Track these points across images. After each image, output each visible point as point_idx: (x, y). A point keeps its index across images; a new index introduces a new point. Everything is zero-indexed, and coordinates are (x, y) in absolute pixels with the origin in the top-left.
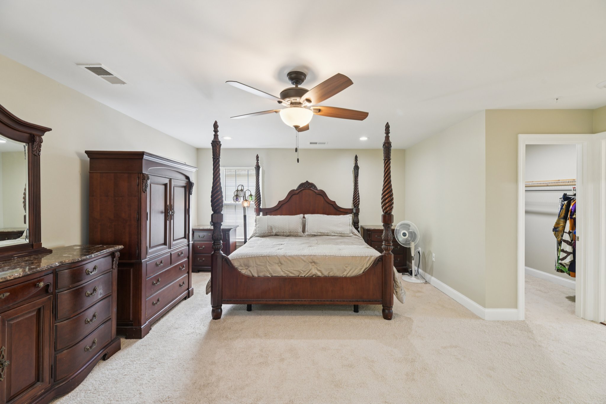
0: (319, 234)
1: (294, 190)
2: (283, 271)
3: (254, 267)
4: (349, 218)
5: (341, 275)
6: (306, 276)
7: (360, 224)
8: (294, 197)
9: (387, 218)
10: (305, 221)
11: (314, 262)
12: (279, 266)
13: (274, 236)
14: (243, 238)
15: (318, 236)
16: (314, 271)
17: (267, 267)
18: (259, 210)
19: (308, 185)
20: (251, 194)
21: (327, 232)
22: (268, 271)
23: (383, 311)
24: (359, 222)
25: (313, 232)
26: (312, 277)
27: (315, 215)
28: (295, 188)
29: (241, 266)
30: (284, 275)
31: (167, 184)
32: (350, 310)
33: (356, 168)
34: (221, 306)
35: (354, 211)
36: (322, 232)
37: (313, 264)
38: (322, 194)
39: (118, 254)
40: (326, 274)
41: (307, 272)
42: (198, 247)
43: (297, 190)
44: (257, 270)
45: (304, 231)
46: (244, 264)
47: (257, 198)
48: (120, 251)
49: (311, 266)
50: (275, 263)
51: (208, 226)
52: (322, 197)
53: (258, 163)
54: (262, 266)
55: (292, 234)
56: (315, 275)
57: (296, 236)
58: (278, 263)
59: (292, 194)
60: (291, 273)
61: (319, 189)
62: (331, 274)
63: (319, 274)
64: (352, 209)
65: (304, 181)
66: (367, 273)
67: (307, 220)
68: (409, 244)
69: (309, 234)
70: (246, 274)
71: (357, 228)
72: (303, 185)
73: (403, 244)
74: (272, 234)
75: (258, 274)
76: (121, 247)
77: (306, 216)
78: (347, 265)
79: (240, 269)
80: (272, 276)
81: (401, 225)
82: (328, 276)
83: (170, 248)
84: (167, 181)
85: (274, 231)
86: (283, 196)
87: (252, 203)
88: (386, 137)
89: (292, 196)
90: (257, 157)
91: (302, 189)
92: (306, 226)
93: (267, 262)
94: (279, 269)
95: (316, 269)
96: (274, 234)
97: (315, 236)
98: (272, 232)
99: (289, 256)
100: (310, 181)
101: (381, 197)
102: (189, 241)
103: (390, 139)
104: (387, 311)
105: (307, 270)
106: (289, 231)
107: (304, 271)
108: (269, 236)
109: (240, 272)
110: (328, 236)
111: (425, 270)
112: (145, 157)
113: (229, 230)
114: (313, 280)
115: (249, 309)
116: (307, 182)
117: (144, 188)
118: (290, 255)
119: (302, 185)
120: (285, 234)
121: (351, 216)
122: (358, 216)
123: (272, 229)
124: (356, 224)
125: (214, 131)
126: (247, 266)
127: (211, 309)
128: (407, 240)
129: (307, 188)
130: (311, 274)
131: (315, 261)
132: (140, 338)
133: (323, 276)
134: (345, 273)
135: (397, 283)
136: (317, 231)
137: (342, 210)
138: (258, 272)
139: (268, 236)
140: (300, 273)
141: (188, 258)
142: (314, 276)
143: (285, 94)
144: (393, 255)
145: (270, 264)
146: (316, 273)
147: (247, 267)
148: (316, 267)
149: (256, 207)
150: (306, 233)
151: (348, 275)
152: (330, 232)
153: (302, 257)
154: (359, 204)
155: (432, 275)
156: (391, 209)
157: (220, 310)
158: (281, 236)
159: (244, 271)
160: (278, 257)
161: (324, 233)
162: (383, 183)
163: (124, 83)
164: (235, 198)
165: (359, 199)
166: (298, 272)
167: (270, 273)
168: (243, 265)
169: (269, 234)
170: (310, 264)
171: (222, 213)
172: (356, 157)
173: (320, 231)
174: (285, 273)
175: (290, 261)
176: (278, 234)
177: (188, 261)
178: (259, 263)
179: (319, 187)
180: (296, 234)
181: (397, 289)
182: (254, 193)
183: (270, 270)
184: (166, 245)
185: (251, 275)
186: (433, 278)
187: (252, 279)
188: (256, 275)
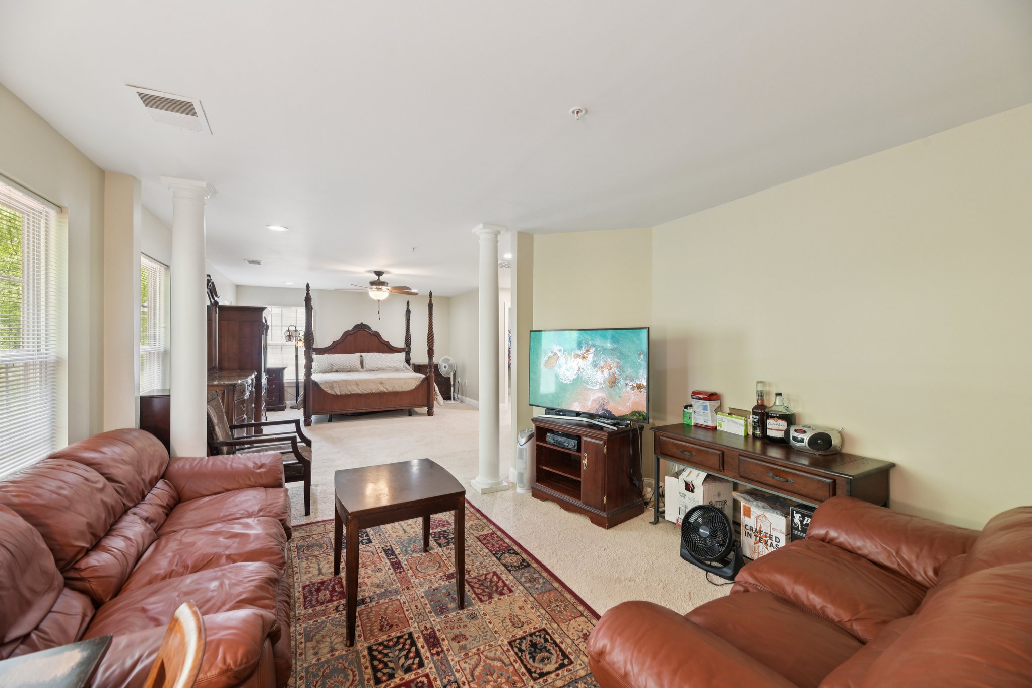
1: (348, 331)
4: (402, 355)
5: (401, 390)
6: (376, 392)
7: (412, 362)
8: (349, 337)
9: (431, 353)
10: (363, 359)
11: (381, 383)
12: (356, 386)
13: (336, 372)
14: (295, 378)
16: (382, 389)
17: (346, 387)
19: (363, 326)
21: (383, 367)
22: (347, 390)
23: (428, 413)
24: (410, 358)
25: (371, 367)
27: (372, 353)
28: (350, 329)
30: (360, 392)
32: (406, 414)
33: (408, 312)
34: (312, 416)
35: (406, 350)
38: (377, 335)
40: (390, 390)
41: (376, 389)
43: (352, 330)
44: (340, 390)
45: (362, 367)
49: (378, 386)
50: (353, 384)
52: (376, 338)
54: (343, 387)
55: (352, 370)
57: (355, 372)
59: (346, 334)
60: (365, 390)
61: (373, 330)
62: (394, 390)
63: (386, 390)
64: (405, 348)
65: (359, 323)
66: (417, 388)
67: (364, 359)
68: (449, 374)
69: (367, 369)
70: (332, 393)
71: (409, 365)
77: (364, 354)
78: (404, 385)
79: (326, 390)
81: (444, 360)
86: (337, 336)
89: (347, 336)
91: (357, 329)
92: (364, 363)
94: (356, 388)
97: (373, 371)
98: (333, 368)
100: (365, 323)
101: (427, 338)
103: (432, 301)
104: (430, 411)
109: (327, 392)
111: (462, 394)
113: (283, 369)
114: (381, 394)
115: (330, 420)
116: (362, 323)
119: (357, 326)
120: (345, 370)
121: (404, 354)
122: (409, 355)
124: (408, 361)
126: (332, 388)
128: (447, 372)
129: (362, 329)
130: (379, 390)
133: (388, 391)
134: (403, 389)
136: (374, 367)
137: (395, 349)
142: (382, 392)
143: (373, 283)
144: (434, 375)
145: (349, 385)
148: (382, 386)
150: (365, 369)
151: (405, 390)
152: (386, 368)
153: (373, 380)
154: (410, 344)
155: (466, 396)
156: (433, 346)
157: (310, 419)
159: (329, 391)
161: (381, 368)
162: (428, 329)
164: (288, 338)
165: (410, 339)
167: (349, 392)
168: (328, 387)
172: (408, 303)
173: (378, 367)
176: (338, 370)
178: (340, 385)
179: (374, 329)
180: (355, 368)
185: (335, 393)
186: (467, 399)
187: (336, 397)
188: (339, 393)
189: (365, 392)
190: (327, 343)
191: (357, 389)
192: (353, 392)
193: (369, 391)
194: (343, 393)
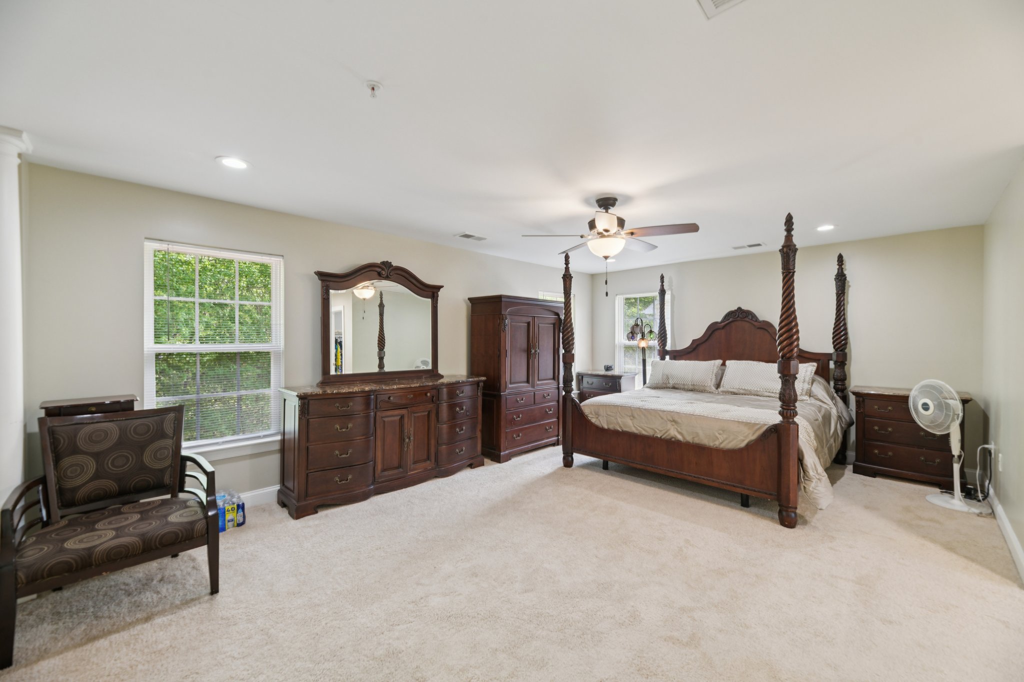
0: (742, 391)
1: (716, 323)
2: (635, 427)
3: (603, 417)
5: (711, 444)
6: (663, 437)
8: (717, 333)
10: (724, 370)
11: (674, 421)
12: (631, 420)
13: (672, 388)
15: (739, 394)
16: (673, 433)
17: (617, 419)
18: (663, 354)
19: (741, 313)
20: (651, 330)
21: (755, 389)
22: (618, 423)
23: (780, 512)
24: (845, 378)
25: (732, 387)
26: (670, 439)
27: (744, 362)
28: (719, 320)
29: (591, 413)
30: (636, 431)
31: (530, 322)
32: (736, 502)
33: (841, 280)
34: (573, 454)
36: (746, 388)
37: (673, 423)
38: (767, 328)
39: (481, 384)
40: (689, 439)
41: (664, 432)
42: (587, 395)
43: (722, 322)
44: (607, 421)
45: (718, 386)
46: (595, 412)
47: (661, 335)
48: (484, 382)
49: (669, 425)
50: (627, 415)
51: (602, 371)
52: (766, 334)
53: (662, 286)
54: (613, 417)
55: (696, 387)
56: (675, 438)
57: (702, 392)
58: (630, 416)
59: (713, 329)
60: (645, 430)
62: (697, 441)
63: (680, 437)
65: (734, 308)
66: (751, 447)
67: (727, 370)
69: (725, 390)
70: (596, 423)
71: (840, 390)
72: (732, 313)
73: (926, 426)
74: (668, 385)
75: (608, 426)
76: (484, 378)
77: (727, 362)
78: (721, 432)
79: (590, 417)
80: (622, 430)
82: (691, 442)
83: (533, 386)
84: (530, 319)
85: (672, 382)
86: (698, 332)
87: (655, 343)
88: (786, 237)
89: (713, 332)
90: (662, 278)
91: (731, 320)
92: (724, 379)
93: (618, 413)
94: (630, 422)
95: (676, 430)
96: (671, 385)
97: (734, 394)
98: (669, 383)
99: (645, 409)
100: (744, 307)
102: (559, 384)
104: (784, 513)
105: (664, 430)
106: (693, 383)
107: (661, 431)
108: (664, 388)
109: (590, 420)
110: (758, 396)
112: (503, 299)
113: (620, 377)
114: (671, 444)
115: (605, 467)
116: (739, 309)
117: (503, 327)
118: (647, 408)
119: (730, 314)
120: (686, 387)
121: (814, 366)
123: (668, 378)
124: (838, 381)
125: (565, 264)
127: (562, 456)
129: (739, 319)
130: (668, 435)
131: (676, 419)
132: (499, 462)
133: (685, 441)
134: (717, 443)
135: (807, 473)
136: (738, 387)
137: (806, 355)
138: (608, 424)
139: (662, 388)
140: (656, 432)
141: (558, 402)
142: (673, 439)
145: (621, 415)
146: (675, 435)
147: (597, 416)
148: (676, 427)
149: (660, 347)
150: (721, 389)
151: (722, 446)
152: (762, 390)
153: (660, 413)
157: (570, 459)
158: (680, 389)
159: (593, 420)
160: (631, 409)
161: (750, 391)
163: (485, 239)
164: (630, 336)
165: (846, 334)
166: (653, 431)
167: (620, 427)
168: (593, 413)
169: (664, 386)
170: (668, 422)
171: (573, 352)
173: (743, 388)
174: (637, 429)
175: (645, 415)
176: (676, 386)
177: (557, 406)
178: (609, 413)
180: (702, 388)
181: (806, 482)
182: (656, 329)
183: (620, 422)
184: (529, 383)
185: (601, 426)
187: (601, 430)
188: (606, 427)
189: (644, 433)
190: (684, 343)
191: (631, 424)
192: (625, 429)
193: (650, 433)
194: (611, 427)
